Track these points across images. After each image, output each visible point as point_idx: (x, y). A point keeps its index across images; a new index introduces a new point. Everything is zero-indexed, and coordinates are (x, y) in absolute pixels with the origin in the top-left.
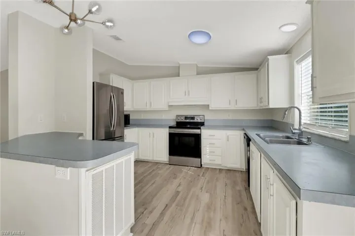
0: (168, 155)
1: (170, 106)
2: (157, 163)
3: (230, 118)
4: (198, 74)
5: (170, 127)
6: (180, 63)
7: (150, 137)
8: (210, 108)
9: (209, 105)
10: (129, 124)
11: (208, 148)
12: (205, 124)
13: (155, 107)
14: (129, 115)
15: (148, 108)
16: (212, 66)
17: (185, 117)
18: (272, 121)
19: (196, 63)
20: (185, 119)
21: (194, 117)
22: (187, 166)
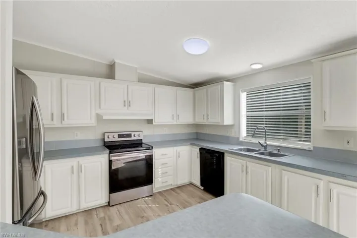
4: (139, 81)
6: (116, 61)
8: (153, 123)
9: (152, 120)
11: (160, 170)
12: (143, 142)
16: (152, 75)
17: (119, 135)
18: (197, 133)
19: (136, 66)
20: (119, 138)
21: (131, 134)
22: (137, 199)
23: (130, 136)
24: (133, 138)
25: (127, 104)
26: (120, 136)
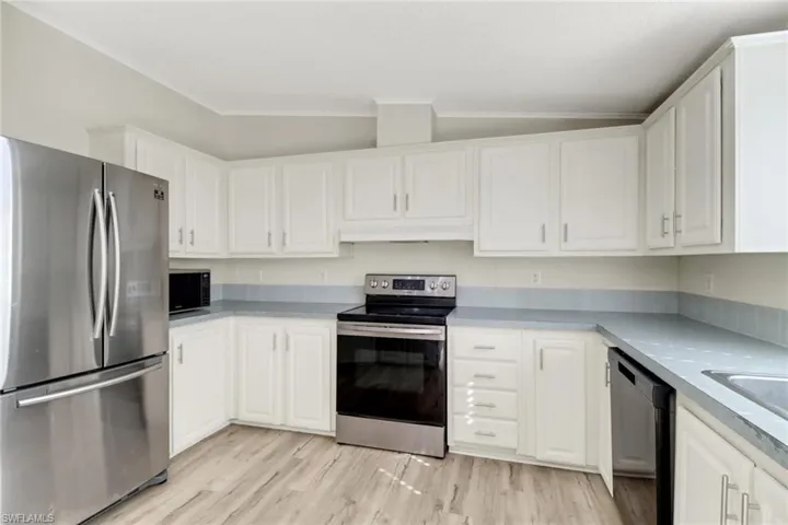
0: (335, 412)
1: (346, 245)
2: (299, 435)
3: (539, 284)
4: (436, 138)
5: (342, 317)
6: (379, 101)
7: (274, 348)
8: (476, 253)
9: (472, 242)
10: (207, 303)
11: (470, 392)
12: (459, 303)
13: (295, 248)
14: (209, 274)
15: (276, 252)
16: (483, 115)
17: (394, 281)
18: (680, 296)
19: (429, 102)
20: (394, 288)
21: (424, 281)
22: (400, 452)
23: (419, 285)
24: (428, 292)
25: (402, 202)
26: (398, 284)
